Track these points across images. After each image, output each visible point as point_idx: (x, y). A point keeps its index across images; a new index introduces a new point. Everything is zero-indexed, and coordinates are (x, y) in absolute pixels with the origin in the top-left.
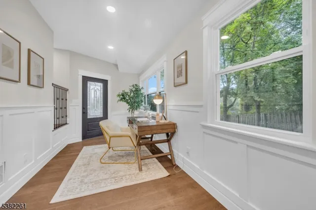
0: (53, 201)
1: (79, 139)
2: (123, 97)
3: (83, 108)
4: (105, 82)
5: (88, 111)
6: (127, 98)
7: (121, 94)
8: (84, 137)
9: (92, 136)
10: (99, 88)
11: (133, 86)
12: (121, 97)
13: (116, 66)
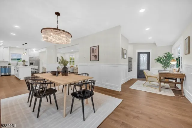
0: (130, 88)
1: (136, 77)
2: (159, 60)
3: (138, 65)
4: (148, 53)
5: (140, 67)
6: (161, 61)
7: (157, 58)
8: (138, 77)
9: (141, 78)
10: (145, 56)
11: (166, 53)
12: (157, 60)
13: (155, 44)
